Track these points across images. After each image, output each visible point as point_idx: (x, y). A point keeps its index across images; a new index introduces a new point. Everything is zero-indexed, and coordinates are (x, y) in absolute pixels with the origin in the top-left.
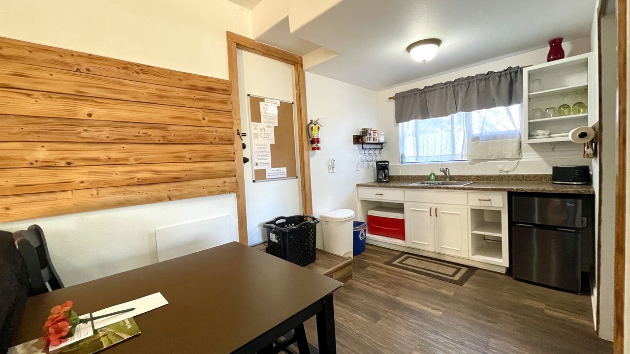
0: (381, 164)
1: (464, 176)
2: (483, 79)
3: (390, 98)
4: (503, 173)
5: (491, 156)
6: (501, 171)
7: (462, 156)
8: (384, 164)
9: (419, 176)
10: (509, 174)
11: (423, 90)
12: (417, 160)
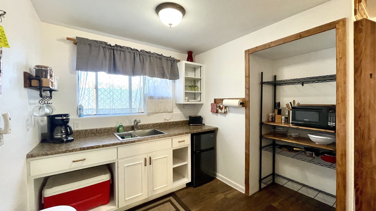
0: (60, 118)
1: (145, 125)
2: (158, 57)
3: (68, 39)
4: (167, 121)
5: (161, 110)
6: (165, 120)
7: (139, 109)
8: (64, 118)
9: (105, 129)
10: (169, 121)
11: (113, 46)
12: (97, 112)
